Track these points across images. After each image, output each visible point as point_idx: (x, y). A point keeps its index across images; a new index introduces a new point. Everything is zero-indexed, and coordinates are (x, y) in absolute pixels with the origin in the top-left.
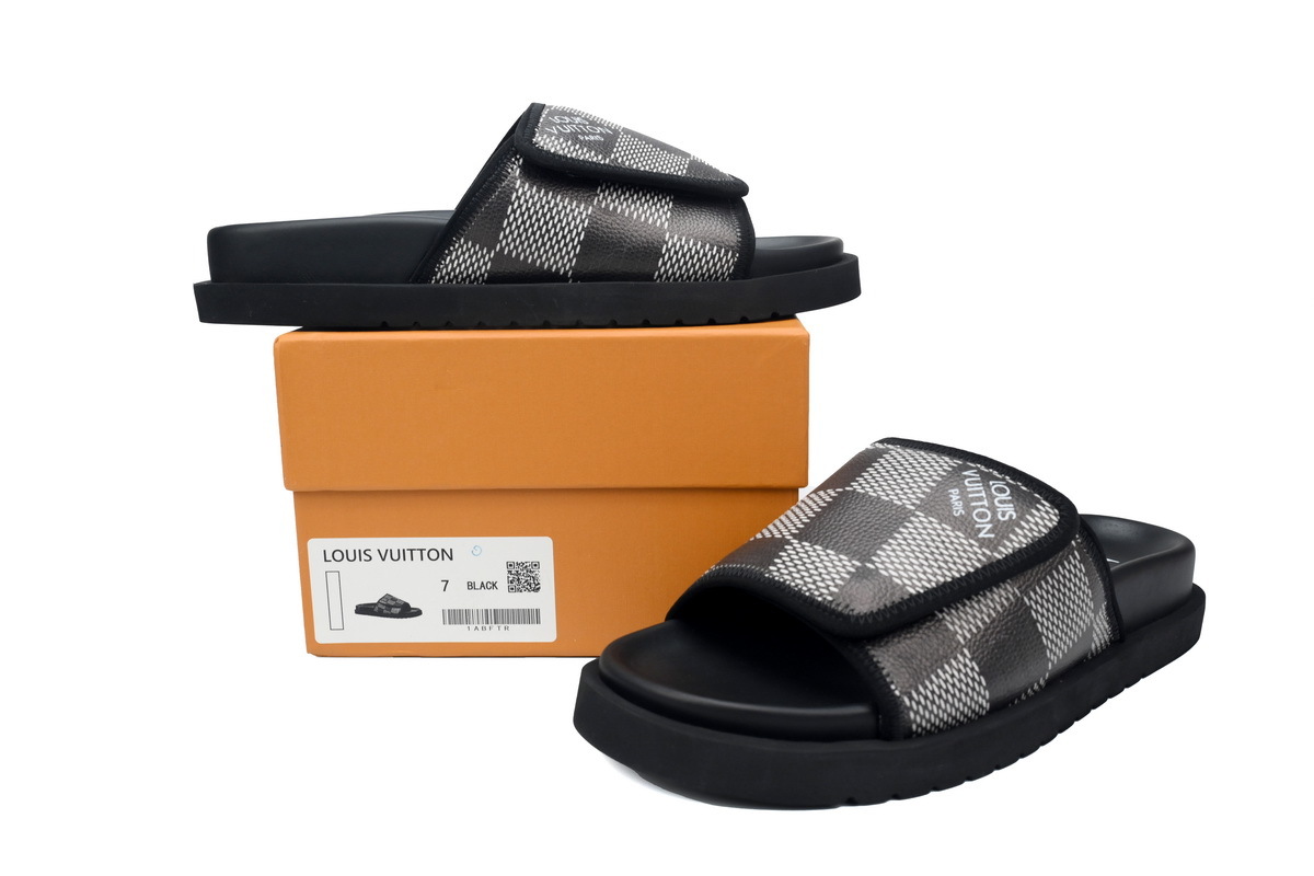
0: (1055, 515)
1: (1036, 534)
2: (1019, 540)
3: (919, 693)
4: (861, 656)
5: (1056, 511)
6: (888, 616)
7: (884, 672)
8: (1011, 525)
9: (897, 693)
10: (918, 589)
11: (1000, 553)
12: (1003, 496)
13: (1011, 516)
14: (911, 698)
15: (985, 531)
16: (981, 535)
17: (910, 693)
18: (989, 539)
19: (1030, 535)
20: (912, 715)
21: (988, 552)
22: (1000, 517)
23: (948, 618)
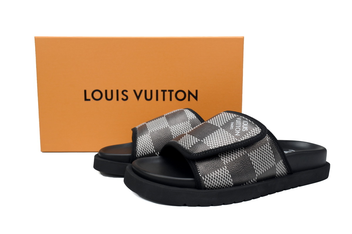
0: (260, 131)
1: (252, 135)
2: (247, 137)
3: (207, 176)
4: (193, 165)
5: (261, 130)
6: (202, 154)
7: (198, 170)
8: (245, 132)
9: (200, 175)
10: (213, 148)
11: (240, 140)
12: (245, 125)
13: (246, 130)
14: (205, 177)
15: (237, 134)
16: (236, 135)
17: (205, 176)
18: (238, 136)
19: (251, 136)
20: (205, 183)
21: (237, 139)
22: (243, 130)
23: (222, 157)
